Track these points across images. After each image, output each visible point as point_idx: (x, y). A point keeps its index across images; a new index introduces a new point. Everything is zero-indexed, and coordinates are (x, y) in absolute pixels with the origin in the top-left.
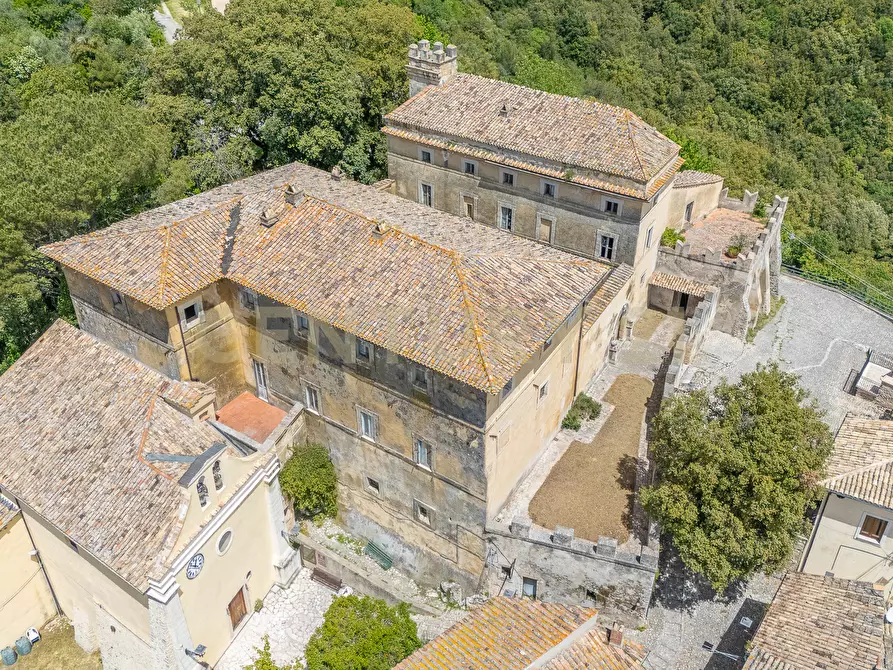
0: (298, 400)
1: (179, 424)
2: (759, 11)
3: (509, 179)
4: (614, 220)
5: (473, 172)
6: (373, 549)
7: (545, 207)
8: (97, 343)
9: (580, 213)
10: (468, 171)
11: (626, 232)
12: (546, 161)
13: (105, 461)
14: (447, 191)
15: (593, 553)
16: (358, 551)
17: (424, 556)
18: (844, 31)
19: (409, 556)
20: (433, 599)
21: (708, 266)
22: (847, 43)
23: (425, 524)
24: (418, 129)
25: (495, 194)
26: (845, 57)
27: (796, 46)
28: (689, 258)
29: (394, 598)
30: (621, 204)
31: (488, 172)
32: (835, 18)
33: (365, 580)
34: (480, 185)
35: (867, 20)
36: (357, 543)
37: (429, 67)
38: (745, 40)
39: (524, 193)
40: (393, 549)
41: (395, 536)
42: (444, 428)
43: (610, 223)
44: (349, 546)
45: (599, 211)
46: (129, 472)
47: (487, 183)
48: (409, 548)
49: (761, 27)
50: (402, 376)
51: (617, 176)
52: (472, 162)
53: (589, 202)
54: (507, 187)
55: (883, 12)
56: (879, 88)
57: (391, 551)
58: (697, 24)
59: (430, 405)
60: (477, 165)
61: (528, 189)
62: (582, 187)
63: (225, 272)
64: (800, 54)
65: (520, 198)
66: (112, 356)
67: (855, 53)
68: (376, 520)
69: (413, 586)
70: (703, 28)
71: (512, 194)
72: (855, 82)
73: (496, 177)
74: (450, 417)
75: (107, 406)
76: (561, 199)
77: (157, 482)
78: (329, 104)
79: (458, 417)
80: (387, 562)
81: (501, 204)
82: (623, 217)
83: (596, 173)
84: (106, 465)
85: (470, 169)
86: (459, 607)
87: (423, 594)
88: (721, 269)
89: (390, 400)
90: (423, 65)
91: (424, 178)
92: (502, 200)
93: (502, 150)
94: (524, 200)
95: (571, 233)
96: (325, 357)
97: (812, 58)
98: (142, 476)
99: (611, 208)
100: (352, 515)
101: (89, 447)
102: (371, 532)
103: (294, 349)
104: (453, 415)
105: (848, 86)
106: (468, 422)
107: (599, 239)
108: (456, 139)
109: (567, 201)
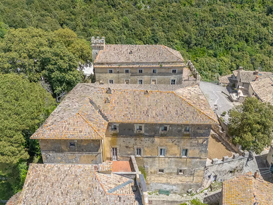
0: (132, 155)
1: (108, 178)
2: (92, 19)
3: (141, 71)
4: (175, 75)
5: (128, 72)
6: (160, 192)
7: (153, 76)
8: (55, 165)
9: (164, 75)
10: (126, 72)
11: (179, 77)
12: (153, 63)
13: (95, 201)
14: (119, 80)
15: (233, 160)
16: (157, 195)
17: (180, 185)
18: (116, 22)
19: (174, 188)
20: (186, 196)
21: (190, 81)
22: (118, 25)
23: (182, 175)
24: (107, 64)
25: (136, 77)
26: (119, 28)
27: (106, 27)
28: (185, 81)
29: (177, 201)
30: (177, 70)
31: (133, 71)
32: (112, 19)
33: (167, 201)
34: (131, 76)
35: (120, 18)
36: (155, 193)
37: (99, 45)
38: (92, 28)
39: (147, 74)
40: (168, 188)
41: (168, 184)
42: (194, 142)
43: (174, 76)
44: (153, 195)
45: (170, 73)
46: (107, 200)
47: (133, 74)
48: (174, 185)
49: (95, 24)
50: (180, 131)
51: (175, 62)
52: (127, 69)
53: (167, 72)
54: (141, 74)
55: (123, 15)
56: (131, 35)
57: (168, 189)
58: (77, 25)
59: (190, 136)
60: (129, 70)
61: (147, 73)
62: (165, 68)
63: (108, 121)
64: (108, 29)
65: (145, 76)
66: (67, 167)
67: (121, 27)
68: (160, 182)
69: (179, 196)
70: (79, 26)
71: (142, 75)
72: (125, 34)
73: (137, 72)
74: (197, 137)
75: (79, 183)
76: (158, 73)
77: (120, 198)
78: (74, 63)
79: (200, 136)
80: (167, 193)
81: (138, 79)
82: (178, 73)
83: (169, 63)
84: (96, 202)
85: (127, 71)
86: (195, 195)
87: (183, 196)
88: (193, 81)
89: (173, 141)
90: (97, 44)
91: (110, 78)
92: (139, 78)
93: (138, 63)
94: (146, 76)
95: (162, 82)
96: (147, 136)
97: (111, 30)
98: (113, 199)
99: (174, 71)
100: (151, 185)
101: (84, 200)
102: (159, 186)
103: (133, 138)
104: (198, 137)
105: (123, 36)
106: (204, 136)
107: (171, 81)
108: (122, 63)
109: (160, 73)
